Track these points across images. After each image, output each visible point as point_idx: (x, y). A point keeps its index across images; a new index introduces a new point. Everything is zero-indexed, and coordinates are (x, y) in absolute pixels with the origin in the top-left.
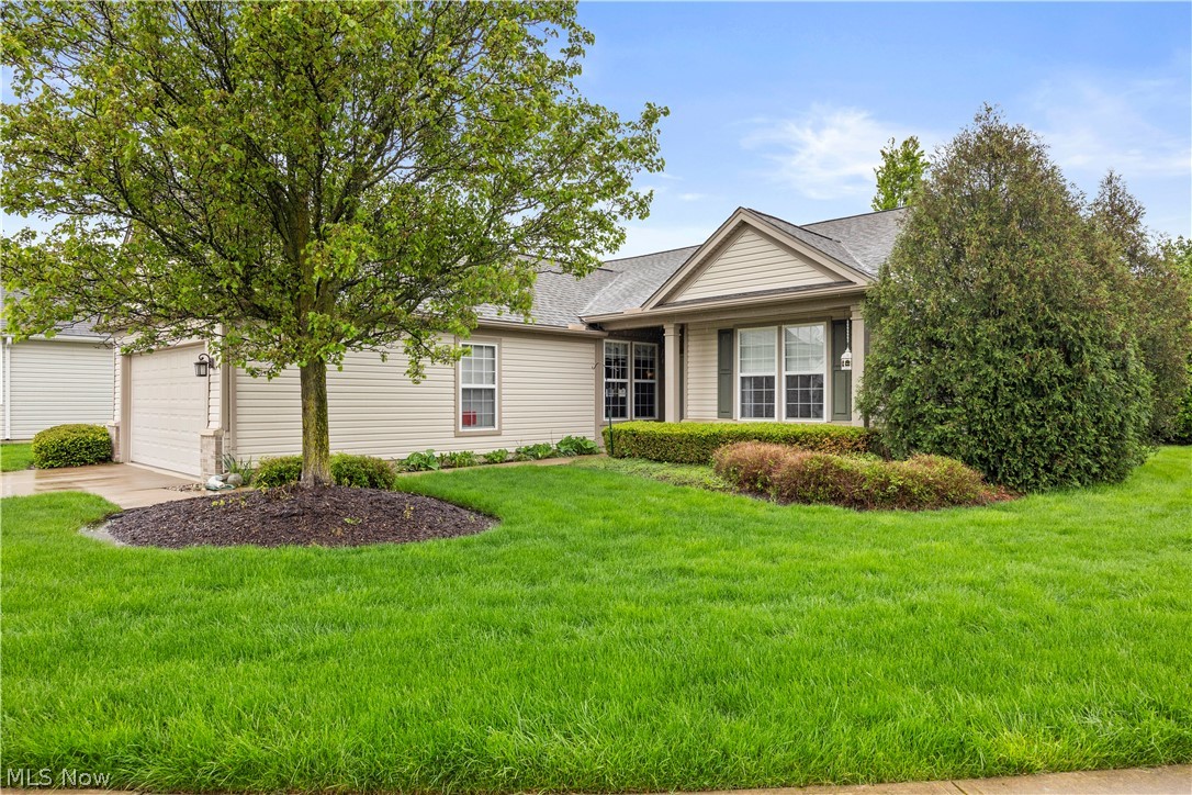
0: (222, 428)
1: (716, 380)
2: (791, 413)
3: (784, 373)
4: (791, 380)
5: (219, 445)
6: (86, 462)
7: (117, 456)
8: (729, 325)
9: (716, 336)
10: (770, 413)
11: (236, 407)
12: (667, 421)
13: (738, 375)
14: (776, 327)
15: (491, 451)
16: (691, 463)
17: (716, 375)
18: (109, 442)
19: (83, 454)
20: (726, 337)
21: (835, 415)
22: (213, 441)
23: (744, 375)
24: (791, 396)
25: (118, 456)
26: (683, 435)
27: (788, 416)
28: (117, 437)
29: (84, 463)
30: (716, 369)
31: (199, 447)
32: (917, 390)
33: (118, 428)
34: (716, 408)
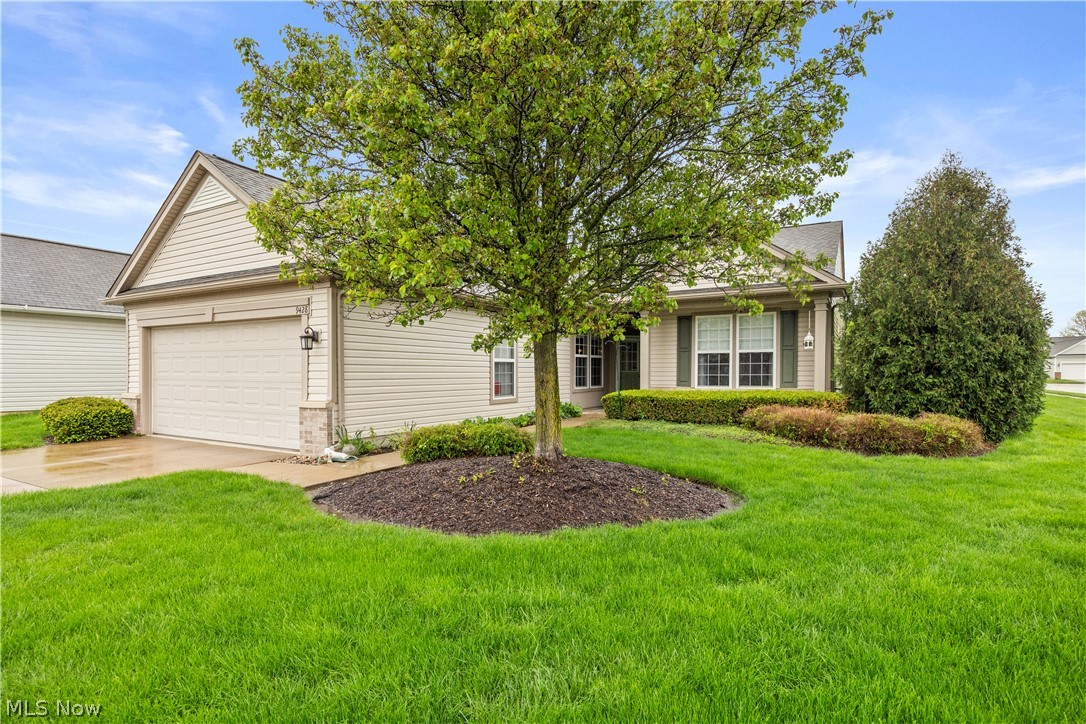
0: (332, 401)
1: (676, 356)
2: (744, 381)
3: (738, 351)
4: (744, 357)
5: (330, 417)
6: (108, 435)
7: (138, 429)
8: (688, 313)
9: (676, 321)
10: (725, 382)
11: (343, 380)
12: (641, 388)
13: (696, 352)
14: (731, 316)
15: (517, 415)
16: (710, 423)
17: (676, 352)
18: (131, 414)
19: (107, 427)
20: (685, 322)
21: (783, 383)
22: (325, 414)
23: (701, 352)
24: (743, 369)
25: (140, 428)
26: (704, 401)
27: (740, 384)
28: (138, 409)
29: (107, 436)
30: (675, 347)
31: (298, 420)
32: (909, 365)
33: (139, 400)
34: (675, 378)
